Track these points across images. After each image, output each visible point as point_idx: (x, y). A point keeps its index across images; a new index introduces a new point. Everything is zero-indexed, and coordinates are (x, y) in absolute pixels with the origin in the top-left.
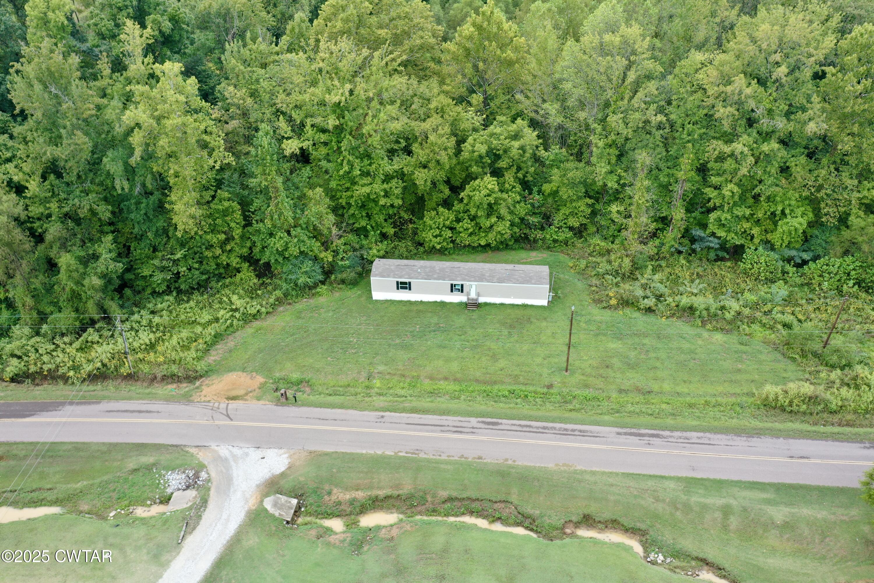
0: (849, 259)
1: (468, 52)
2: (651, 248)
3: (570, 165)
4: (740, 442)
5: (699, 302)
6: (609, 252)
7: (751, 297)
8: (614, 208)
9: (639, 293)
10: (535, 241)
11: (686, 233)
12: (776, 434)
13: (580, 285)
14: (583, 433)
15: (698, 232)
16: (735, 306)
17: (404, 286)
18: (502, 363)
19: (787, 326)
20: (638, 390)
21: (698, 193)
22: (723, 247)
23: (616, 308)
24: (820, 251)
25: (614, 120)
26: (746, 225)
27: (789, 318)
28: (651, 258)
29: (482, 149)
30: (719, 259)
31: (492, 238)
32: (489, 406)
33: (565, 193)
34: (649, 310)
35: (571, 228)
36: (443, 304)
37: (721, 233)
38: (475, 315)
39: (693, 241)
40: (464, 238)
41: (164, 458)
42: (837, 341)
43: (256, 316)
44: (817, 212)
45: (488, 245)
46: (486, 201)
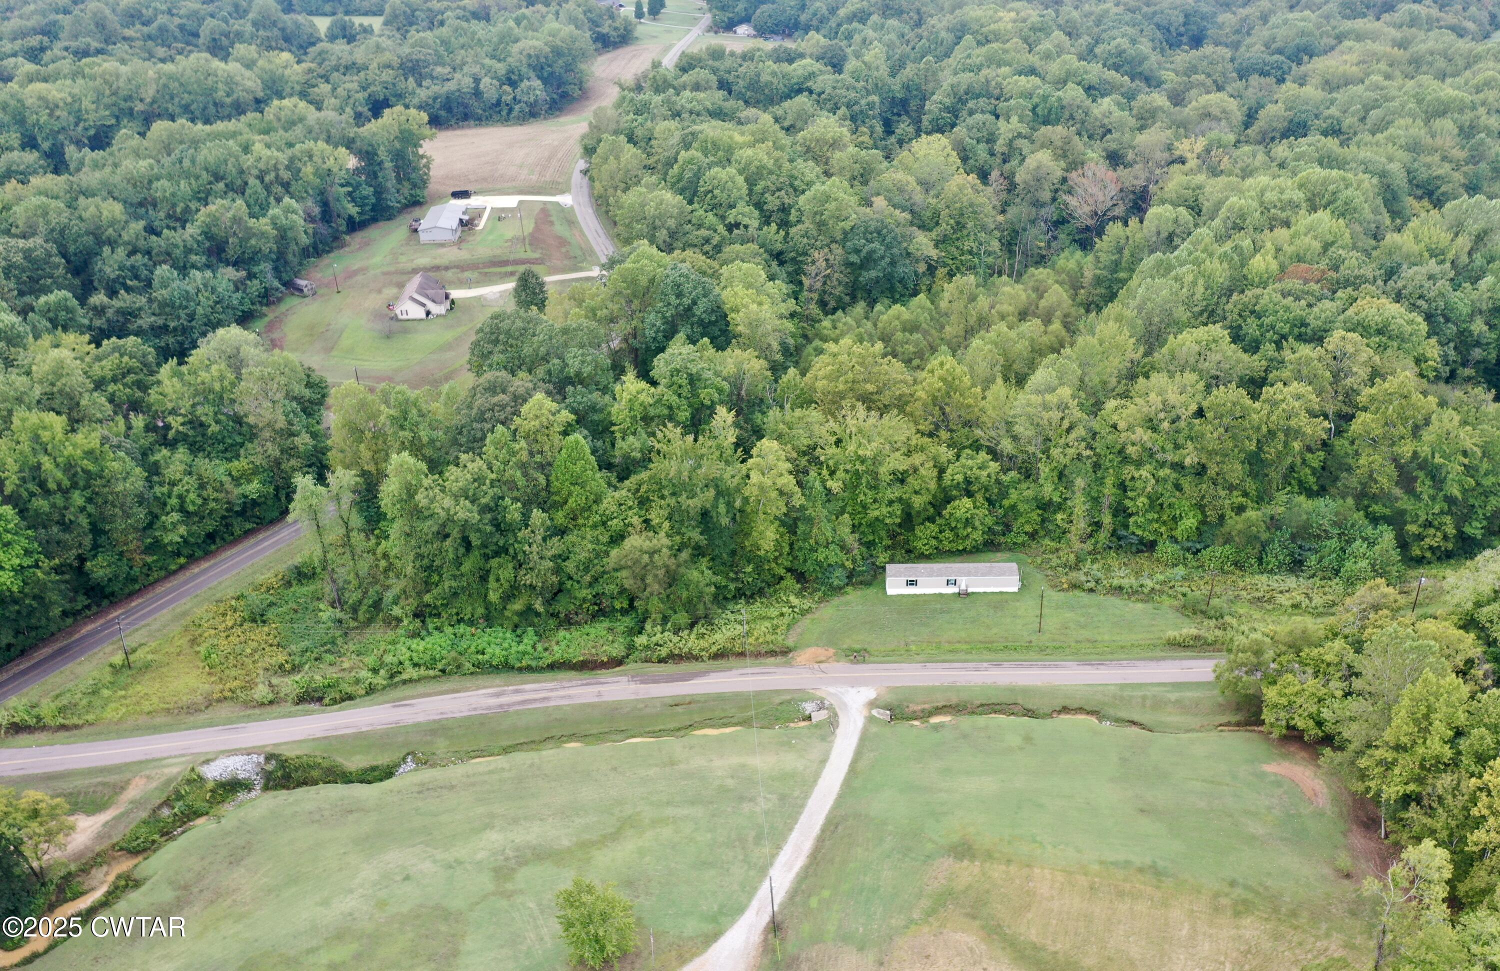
0: (1227, 547)
1: (934, 399)
2: (1088, 546)
3: (1024, 486)
4: (1153, 664)
5: (1125, 582)
6: (1057, 550)
7: (1161, 577)
8: (1059, 516)
9: (1083, 578)
10: (999, 544)
11: (1114, 533)
12: (1174, 658)
13: (1039, 576)
14: (1056, 666)
15: (1123, 533)
16: (1149, 583)
17: (912, 583)
18: (995, 630)
19: (1184, 595)
20: (1089, 641)
21: (1119, 503)
22: (1141, 541)
23: (1067, 590)
24: (1209, 542)
25: (1055, 452)
26: (1156, 526)
27: (1185, 590)
28: (1090, 553)
29: (959, 478)
30: (1139, 551)
31: (968, 543)
32: (992, 656)
33: (1022, 507)
34: (1091, 590)
35: (1026, 533)
36: (941, 595)
37: (1139, 532)
38: (967, 600)
39: (1119, 538)
40: (947, 546)
41: (796, 696)
42: (1215, 602)
43: (809, 611)
44: (1203, 513)
45: (964, 550)
46: (964, 516)
